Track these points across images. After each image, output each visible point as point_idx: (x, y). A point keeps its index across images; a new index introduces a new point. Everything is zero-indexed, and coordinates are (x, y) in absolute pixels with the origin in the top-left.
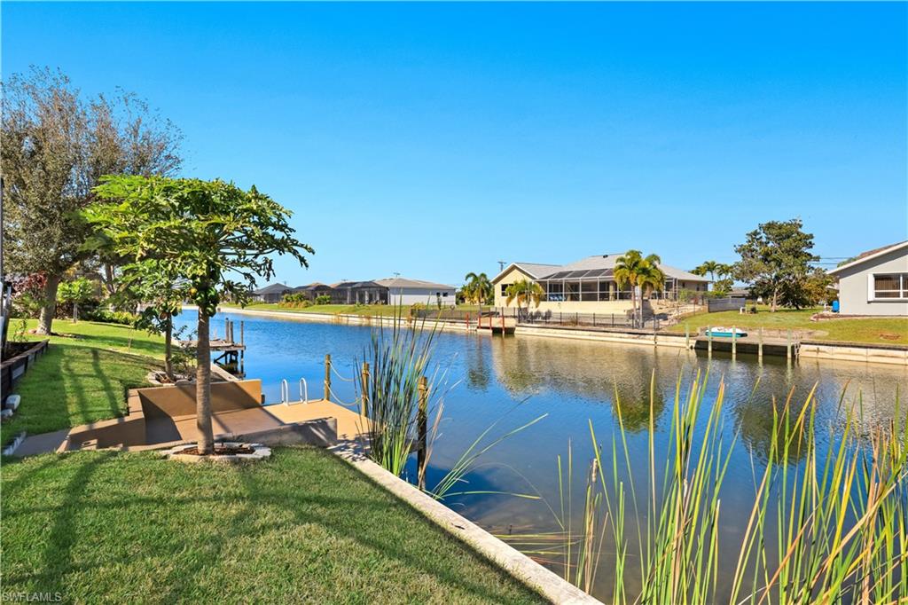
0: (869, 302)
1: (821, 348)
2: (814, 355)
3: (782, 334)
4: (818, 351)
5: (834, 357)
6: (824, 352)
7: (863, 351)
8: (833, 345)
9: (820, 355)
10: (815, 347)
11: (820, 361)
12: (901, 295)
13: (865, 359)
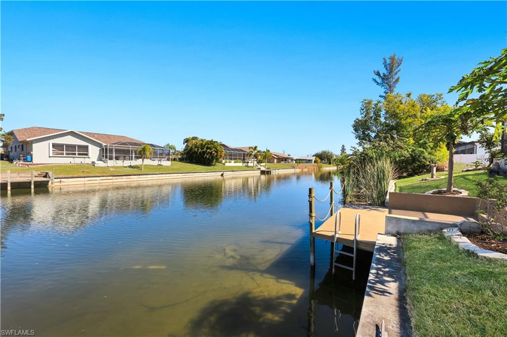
0: (50, 157)
1: (62, 180)
2: (59, 184)
3: (21, 175)
4: (60, 182)
5: (69, 184)
6: (64, 182)
7: (83, 179)
8: (68, 178)
9: (62, 184)
10: (59, 180)
11: (62, 187)
12: (65, 154)
13: (84, 183)
